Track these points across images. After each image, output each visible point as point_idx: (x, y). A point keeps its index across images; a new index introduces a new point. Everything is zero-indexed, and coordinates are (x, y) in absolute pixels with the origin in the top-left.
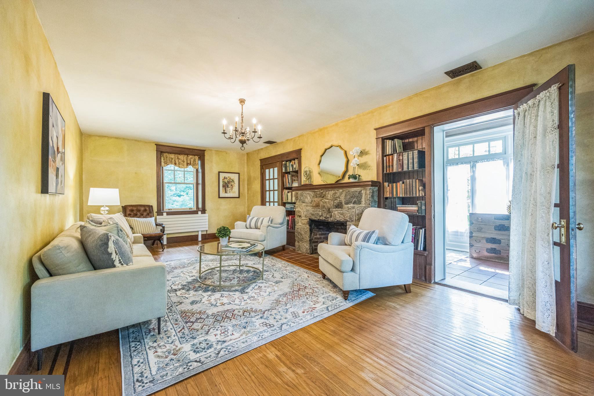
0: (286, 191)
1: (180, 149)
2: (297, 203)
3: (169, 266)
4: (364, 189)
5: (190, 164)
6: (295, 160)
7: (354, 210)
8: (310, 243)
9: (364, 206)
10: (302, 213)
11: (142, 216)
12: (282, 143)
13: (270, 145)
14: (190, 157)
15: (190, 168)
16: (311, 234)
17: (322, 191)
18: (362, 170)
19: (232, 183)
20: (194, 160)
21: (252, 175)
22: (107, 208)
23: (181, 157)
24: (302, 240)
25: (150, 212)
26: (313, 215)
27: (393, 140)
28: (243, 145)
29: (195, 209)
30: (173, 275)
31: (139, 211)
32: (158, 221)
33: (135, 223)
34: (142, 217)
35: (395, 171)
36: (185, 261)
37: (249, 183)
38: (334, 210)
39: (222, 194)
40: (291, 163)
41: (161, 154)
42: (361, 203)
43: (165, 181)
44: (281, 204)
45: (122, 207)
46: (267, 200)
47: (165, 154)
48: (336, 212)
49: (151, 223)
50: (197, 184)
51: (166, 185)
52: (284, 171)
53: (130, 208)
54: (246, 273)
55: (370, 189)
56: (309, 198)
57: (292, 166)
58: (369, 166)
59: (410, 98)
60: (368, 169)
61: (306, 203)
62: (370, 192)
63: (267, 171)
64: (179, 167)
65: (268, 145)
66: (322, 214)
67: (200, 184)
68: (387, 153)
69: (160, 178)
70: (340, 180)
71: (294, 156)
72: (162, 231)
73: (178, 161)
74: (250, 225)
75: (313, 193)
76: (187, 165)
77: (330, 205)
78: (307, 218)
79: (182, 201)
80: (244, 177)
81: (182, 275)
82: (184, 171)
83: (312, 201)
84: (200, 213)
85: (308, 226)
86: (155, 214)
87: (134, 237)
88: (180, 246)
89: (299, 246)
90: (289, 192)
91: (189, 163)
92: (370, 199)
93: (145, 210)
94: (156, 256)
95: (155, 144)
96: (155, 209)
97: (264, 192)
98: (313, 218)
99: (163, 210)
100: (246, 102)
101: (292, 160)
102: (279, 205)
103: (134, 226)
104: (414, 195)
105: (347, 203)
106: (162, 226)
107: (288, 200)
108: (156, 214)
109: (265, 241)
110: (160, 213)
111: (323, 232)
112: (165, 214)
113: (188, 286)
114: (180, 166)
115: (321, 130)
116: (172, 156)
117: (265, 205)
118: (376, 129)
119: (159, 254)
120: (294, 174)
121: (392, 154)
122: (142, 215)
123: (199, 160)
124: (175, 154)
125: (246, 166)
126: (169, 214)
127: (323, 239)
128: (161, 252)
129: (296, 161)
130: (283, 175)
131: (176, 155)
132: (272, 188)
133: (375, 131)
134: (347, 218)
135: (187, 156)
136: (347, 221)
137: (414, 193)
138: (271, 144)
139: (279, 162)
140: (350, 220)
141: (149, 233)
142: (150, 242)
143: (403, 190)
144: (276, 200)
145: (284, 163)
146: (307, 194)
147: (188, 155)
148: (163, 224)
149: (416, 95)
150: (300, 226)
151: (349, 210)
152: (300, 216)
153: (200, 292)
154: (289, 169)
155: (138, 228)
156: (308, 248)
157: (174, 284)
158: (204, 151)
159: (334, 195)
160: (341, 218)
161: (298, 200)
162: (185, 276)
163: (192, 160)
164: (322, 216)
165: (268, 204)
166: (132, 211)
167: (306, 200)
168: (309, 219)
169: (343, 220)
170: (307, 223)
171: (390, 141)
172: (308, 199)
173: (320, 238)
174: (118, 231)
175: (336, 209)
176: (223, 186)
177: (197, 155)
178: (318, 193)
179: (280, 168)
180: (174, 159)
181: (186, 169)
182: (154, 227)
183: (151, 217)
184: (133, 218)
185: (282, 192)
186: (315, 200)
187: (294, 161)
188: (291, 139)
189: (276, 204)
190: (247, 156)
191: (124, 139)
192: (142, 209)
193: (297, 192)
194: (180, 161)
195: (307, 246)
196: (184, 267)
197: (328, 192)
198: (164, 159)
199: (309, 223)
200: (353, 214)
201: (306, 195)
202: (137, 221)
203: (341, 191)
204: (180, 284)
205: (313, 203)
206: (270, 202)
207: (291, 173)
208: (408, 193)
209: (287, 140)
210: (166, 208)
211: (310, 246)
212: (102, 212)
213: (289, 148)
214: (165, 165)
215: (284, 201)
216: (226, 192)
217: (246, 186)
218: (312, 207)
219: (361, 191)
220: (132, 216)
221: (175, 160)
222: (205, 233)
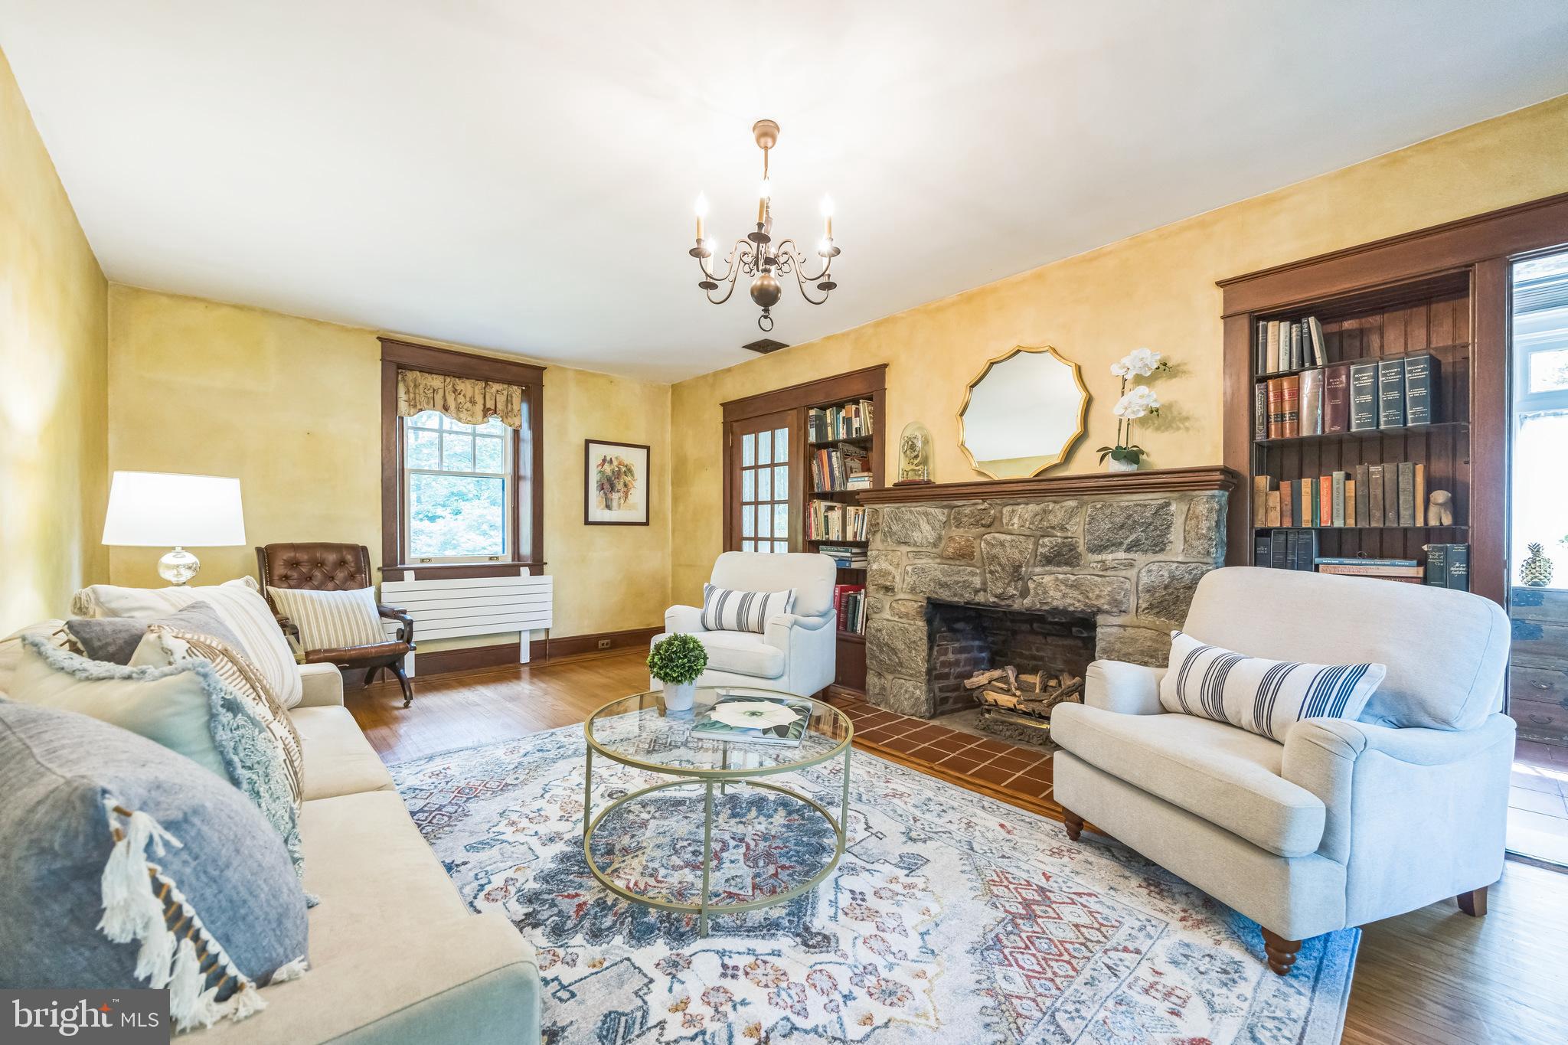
0: (821, 505)
1: (462, 359)
2: (877, 544)
3: (443, 784)
4: (1180, 499)
5: (495, 412)
6: (858, 403)
7: (1132, 573)
8: (929, 681)
9: (1180, 559)
10: (898, 579)
11: (328, 582)
12: (807, 348)
13: (764, 355)
14: (494, 390)
15: (495, 425)
16: (931, 649)
17: (986, 505)
18: (1150, 430)
19: (628, 479)
20: (509, 400)
21: (692, 451)
22: (188, 555)
23: (466, 387)
24: (896, 669)
25: (359, 570)
26: (942, 585)
27: (1299, 322)
28: (766, 310)
29: (509, 561)
30: (472, 833)
31: (319, 564)
32: (385, 599)
33: (306, 608)
34: (331, 585)
35: (1305, 432)
36: (500, 753)
37: (680, 478)
38: (1038, 570)
39: (597, 513)
40: (843, 414)
41: (398, 373)
42: (1164, 550)
43: (408, 466)
44: (800, 545)
45: (259, 550)
46: (748, 530)
47: (411, 376)
48: (1047, 579)
49: (363, 608)
50: (517, 478)
51: (412, 480)
52: (812, 438)
53: (288, 555)
54: (754, 813)
55: (1213, 497)
56: (926, 527)
57: (848, 421)
58: (1187, 418)
59: (1393, 160)
60: (1178, 429)
61: (915, 545)
62: (1210, 510)
63: (748, 440)
64: (459, 420)
65: (755, 355)
66: (984, 583)
67: (524, 478)
68: (1271, 369)
69: (393, 454)
70: (1055, 467)
71: (858, 388)
72: (402, 637)
73: (455, 399)
74: (719, 617)
75: (946, 511)
76: (485, 416)
77: (1021, 552)
78: (921, 597)
79: (444, 534)
80: (664, 458)
81: (509, 834)
82: (474, 435)
83: (940, 538)
84: (525, 571)
85: (921, 624)
86: (376, 576)
87: (305, 679)
88: (463, 684)
89: (883, 688)
90: (831, 508)
91: (489, 409)
92: (1212, 535)
93: (342, 563)
94: (383, 731)
95: (379, 338)
96: (376, 559)
97: (735, 505)
98: (945, 595)
99: (403, 562)
100: (780, 137)
101: (848, 402)
102: (792, 549)
103: (300, 619)
104: (1405, 522)
105: (1098, 549)
106: (403, 620)
107: (827, 533)
108: (380, 574)
109: (785, 678)
110: (392, 571)
111: (964, 644)
112: (409, 576)
113: (553, 905)
114: (462, 415)
115: (969, 299)
116: (436, 381)
117: (740, 549)
118: (1220, 284)
119: (397, 720)
120: (851, 449)
121: (1296, 373)
122: (332, 578)
123: (522, 401)
124: (445, 374)
125: (669, 427)
126: (422, 574)
127: (964, 666)
128: (403, 712)
129: (864, 407)
130: (807, 453)
131: (448, 380)
132: (764, 496)
133: (1219, 293)
134: (1103, 601)
135: (486, 384)
136: (1100, 611)
137: (1405, 513)
138: (766, 352)
139: (795, 411)
140: (1114, 610)
141: (357, 643)
142: (358, 673)
143: (1351, 504)
144: (782, 531)
145: (812, 412)
146: (918, 513)
147: (487, 380)
148: (404, 612)
149: (1426, 146)
150: (888, 620)
151: (1109, 573)
152: (888, 589)
153: (618, 940)
154: (835, 432)
155: (318, 626)
156: (923, 698)
157: (488, 888)
158: (541, 370)
159: (1039, 518)
160: (1069, 601)
161: (879, 536)
162: (520, 837)
163: (501, 399)
164: (985, 591)
165: (748, 546)
166: (294, 564)
167: (916, 536)
168: (928, 598)
169: (1079, 606)
170: (918, 613)
171: (1284, 326)
172: (925, 532)
173: (957, 663)
174: (213, 716)
175: (1047, 568)
176: (601, 487)
177: (519, 385)
178: (967, 511)
179: (799, 430)
180: (441, 393)
181: (481, 428)
182: (374, 622)
183: (362, 586)
184: (297, 591)
185: (805, 509)
186: (953, 534)
187: (854, 407)
188: (845, 335)
189: (782, 548)
190: (673, 394)
191: (266, 312)
192: (332, 557)
193: (876, 506)
194: (461, 399)
195: (918, 692)
196: (505, 788)
197: (1009, 508)
198: (407, 392)
199: (926, 613)
200: (1127, 585)
201: (913, 519)
202: (312, 601)
203: (1071, 503)
204: (512, 890)
205: (942, 545)
206: (756, 539)
207: (840, 444)
208: (1377, 514)
209: (828, 338)
210: (413, 555)
211: (930, 690)
212: (168, 575)
213: (840, 362)
214: (412, 411)
215: (814, 537)
216: (608, 507)
217: (669, 488)
218: (938, 560)
219: (1168, 504)
220: (292, 583)
221: (444, 397)
222: (542, 637)
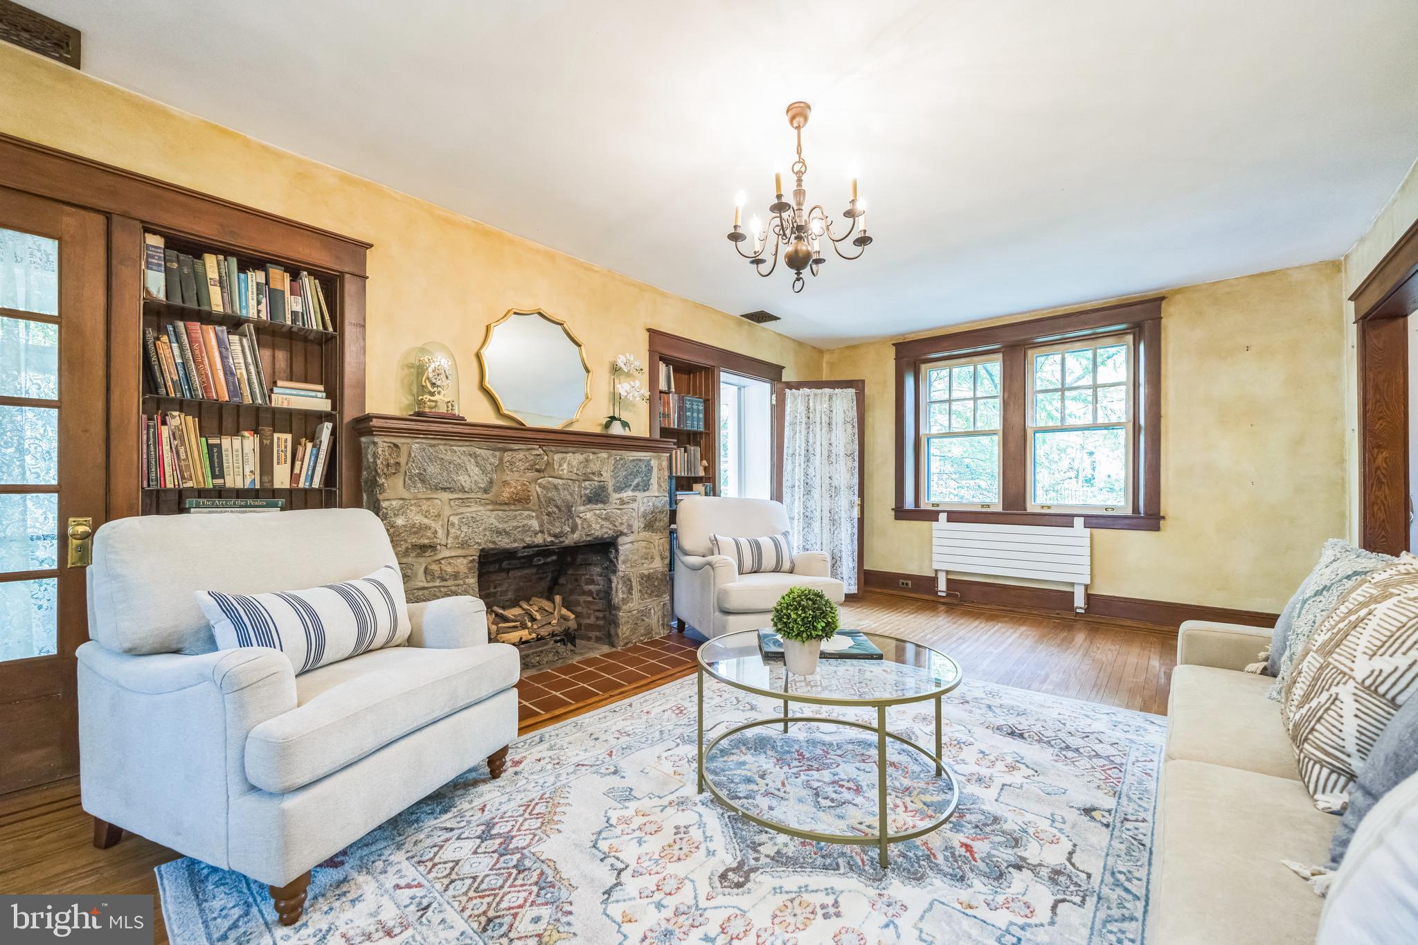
2: (397, 491)
9: (656, 494)
17: (539, 451)
26: (499, 533)
27: (668, 366)
28: (798, 274)
35: (673, 425)
38: (582, 508)
40: (257, 277)
42: (648, 489)
48: (589, 515)
56: (474, 470)
61: (461, 490)
71: (309, 252)
75: (497, 453)
78: (472, 551)
83: (491, 483)
98: (501, 543)
101: (276, 263)
105: (619, 489)
107: (217, 475)
118: (649, 330)
121: (669, 393)
129: (311, 284)
133: (646, 335)
134: (621, 527)
136: (620, 534)
140: (627, 532)
143: (686, 464)
146: (466, 454)
151: (625, 506)
152: (426, 549)
154: (235, 302)
161: (400, 480)
164: (543, 532)
167: (464, 480)
168: (482, 550)
170: (468, 570)
172: (474, 476)
175: (588, 506)
178: (521, 455)
185: (142, 427)
186: (508, 479)
193: (399, 440)
197: (561, 455)
199: (479, 568)
200: (634, 514)
201: (457, 459)
203: (603, 455)
205: (495, 490)
207: (249, 325)
208: (693, 470)
215: (172, 484)
218: (490, 507)
